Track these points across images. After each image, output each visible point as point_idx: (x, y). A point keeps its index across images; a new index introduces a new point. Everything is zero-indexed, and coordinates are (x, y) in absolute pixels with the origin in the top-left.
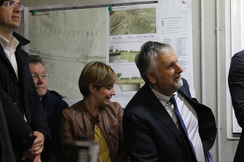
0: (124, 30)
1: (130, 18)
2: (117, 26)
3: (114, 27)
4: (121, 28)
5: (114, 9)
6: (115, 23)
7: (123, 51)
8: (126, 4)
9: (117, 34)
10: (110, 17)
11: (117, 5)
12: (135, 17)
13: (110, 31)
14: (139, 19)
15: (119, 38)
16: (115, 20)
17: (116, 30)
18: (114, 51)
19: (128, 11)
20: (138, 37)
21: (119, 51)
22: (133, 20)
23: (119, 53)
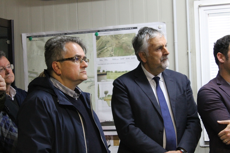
0: (109, 53)
1: (114, 42)
2: (103, 49)
3: (101, 50)
4: (107, 51)
5: (99, 34)
6: (101, 47)
7: (109, 72)
8: (110, 30)
9: (103, 57)
10: (96, 42)
11: (102, 31)
12: (118, 41)
13: (97, 54)
14: (121, 43)
15: (105, 60)
16: (101, 44)
17: (102, 53)
18: (101, 71)
19: (112, 36)
20: (121, 59)
21: (105, 71)
22: (117, 44)
23: (105, 73)
